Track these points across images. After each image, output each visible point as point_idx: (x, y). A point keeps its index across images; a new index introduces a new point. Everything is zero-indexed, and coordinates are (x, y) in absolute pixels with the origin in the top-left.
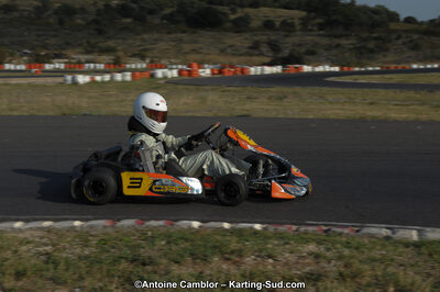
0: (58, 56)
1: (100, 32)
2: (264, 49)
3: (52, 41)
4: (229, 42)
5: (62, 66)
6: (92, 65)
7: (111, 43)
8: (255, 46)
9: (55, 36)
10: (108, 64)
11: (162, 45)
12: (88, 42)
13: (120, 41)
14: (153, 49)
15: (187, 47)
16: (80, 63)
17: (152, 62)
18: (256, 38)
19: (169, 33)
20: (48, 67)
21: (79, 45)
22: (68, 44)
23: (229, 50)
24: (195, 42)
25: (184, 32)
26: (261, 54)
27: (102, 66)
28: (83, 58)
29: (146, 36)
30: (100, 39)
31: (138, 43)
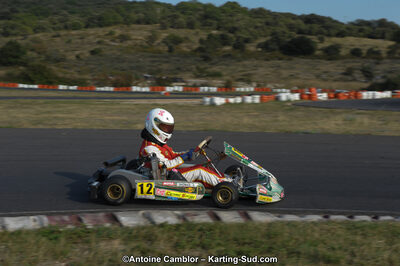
0: (175, 80)
1: (206, 59)
2: (357, 74)
3: (165, 66)
4: (323, 68)
5: (181, 89)
6: (206, 89)
7: (216, 69)
8: (349, 73)
9: (167, 62)
10: (220, 88)
11: (261, 71)
12: (197, 68)
13: (224, 67)
14: (255, 74)
15: (285, 73)
16: (196, 86)
17: (258, 86)
18: (349, 65)
19: (267, 60)
20: (169, 89)
21: (189, 70)
22: (179, 69)
23: (324, 76)
24: (292, 68)
25: (280, 59)
26: (355, 80)
27: (214, 89)
28: (198, 81)
29: (246, 62)
30: (206, 65)
31: (240, 69)
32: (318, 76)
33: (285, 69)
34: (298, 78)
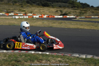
0: (12, 12)
1: (22, 7)
2: (59, 12)
3: (11, 8)
4: (51, 10)
5: (13, 14)
6: (20, 14)
7: (24, 9)
9: (12, 7)
10: (23, 14)
11: (36, 10)
12: (19, 9)
13: (26, 9)
14: (34, 11)
15: (42, 11)
16: (17, 14)
17: (33, 14)
19: (38, 7)
20: (10, 14)
21: (17, 10)
22: (15, 9)
23: (51, 12)
24: (44, 10)
25: (41, 7)
28: (18, 12)
29: (32, 8)
30: (22, 8)
31: (31, 10)
32: (50, 12)
33: (42, 10)
34: (44, 12)
